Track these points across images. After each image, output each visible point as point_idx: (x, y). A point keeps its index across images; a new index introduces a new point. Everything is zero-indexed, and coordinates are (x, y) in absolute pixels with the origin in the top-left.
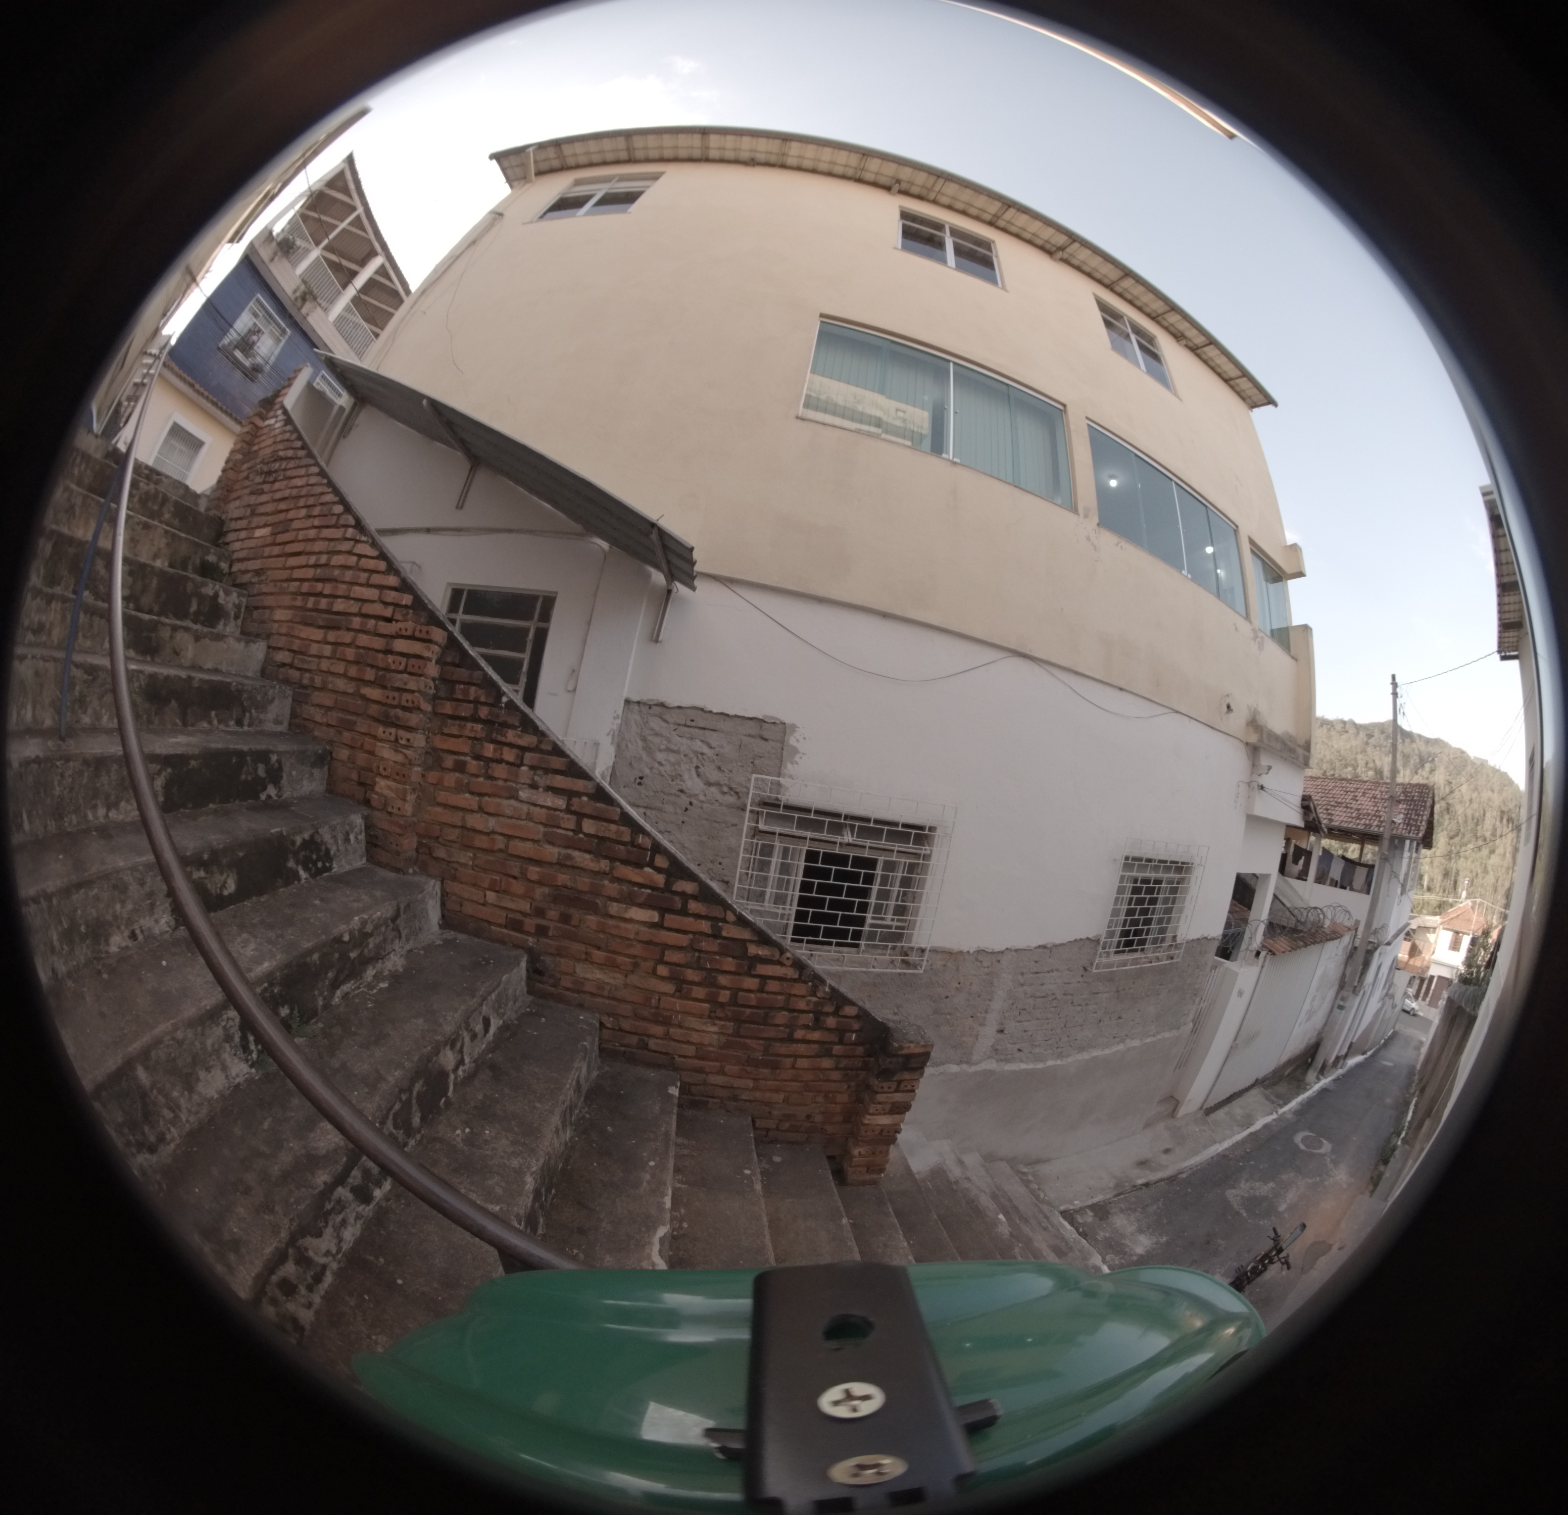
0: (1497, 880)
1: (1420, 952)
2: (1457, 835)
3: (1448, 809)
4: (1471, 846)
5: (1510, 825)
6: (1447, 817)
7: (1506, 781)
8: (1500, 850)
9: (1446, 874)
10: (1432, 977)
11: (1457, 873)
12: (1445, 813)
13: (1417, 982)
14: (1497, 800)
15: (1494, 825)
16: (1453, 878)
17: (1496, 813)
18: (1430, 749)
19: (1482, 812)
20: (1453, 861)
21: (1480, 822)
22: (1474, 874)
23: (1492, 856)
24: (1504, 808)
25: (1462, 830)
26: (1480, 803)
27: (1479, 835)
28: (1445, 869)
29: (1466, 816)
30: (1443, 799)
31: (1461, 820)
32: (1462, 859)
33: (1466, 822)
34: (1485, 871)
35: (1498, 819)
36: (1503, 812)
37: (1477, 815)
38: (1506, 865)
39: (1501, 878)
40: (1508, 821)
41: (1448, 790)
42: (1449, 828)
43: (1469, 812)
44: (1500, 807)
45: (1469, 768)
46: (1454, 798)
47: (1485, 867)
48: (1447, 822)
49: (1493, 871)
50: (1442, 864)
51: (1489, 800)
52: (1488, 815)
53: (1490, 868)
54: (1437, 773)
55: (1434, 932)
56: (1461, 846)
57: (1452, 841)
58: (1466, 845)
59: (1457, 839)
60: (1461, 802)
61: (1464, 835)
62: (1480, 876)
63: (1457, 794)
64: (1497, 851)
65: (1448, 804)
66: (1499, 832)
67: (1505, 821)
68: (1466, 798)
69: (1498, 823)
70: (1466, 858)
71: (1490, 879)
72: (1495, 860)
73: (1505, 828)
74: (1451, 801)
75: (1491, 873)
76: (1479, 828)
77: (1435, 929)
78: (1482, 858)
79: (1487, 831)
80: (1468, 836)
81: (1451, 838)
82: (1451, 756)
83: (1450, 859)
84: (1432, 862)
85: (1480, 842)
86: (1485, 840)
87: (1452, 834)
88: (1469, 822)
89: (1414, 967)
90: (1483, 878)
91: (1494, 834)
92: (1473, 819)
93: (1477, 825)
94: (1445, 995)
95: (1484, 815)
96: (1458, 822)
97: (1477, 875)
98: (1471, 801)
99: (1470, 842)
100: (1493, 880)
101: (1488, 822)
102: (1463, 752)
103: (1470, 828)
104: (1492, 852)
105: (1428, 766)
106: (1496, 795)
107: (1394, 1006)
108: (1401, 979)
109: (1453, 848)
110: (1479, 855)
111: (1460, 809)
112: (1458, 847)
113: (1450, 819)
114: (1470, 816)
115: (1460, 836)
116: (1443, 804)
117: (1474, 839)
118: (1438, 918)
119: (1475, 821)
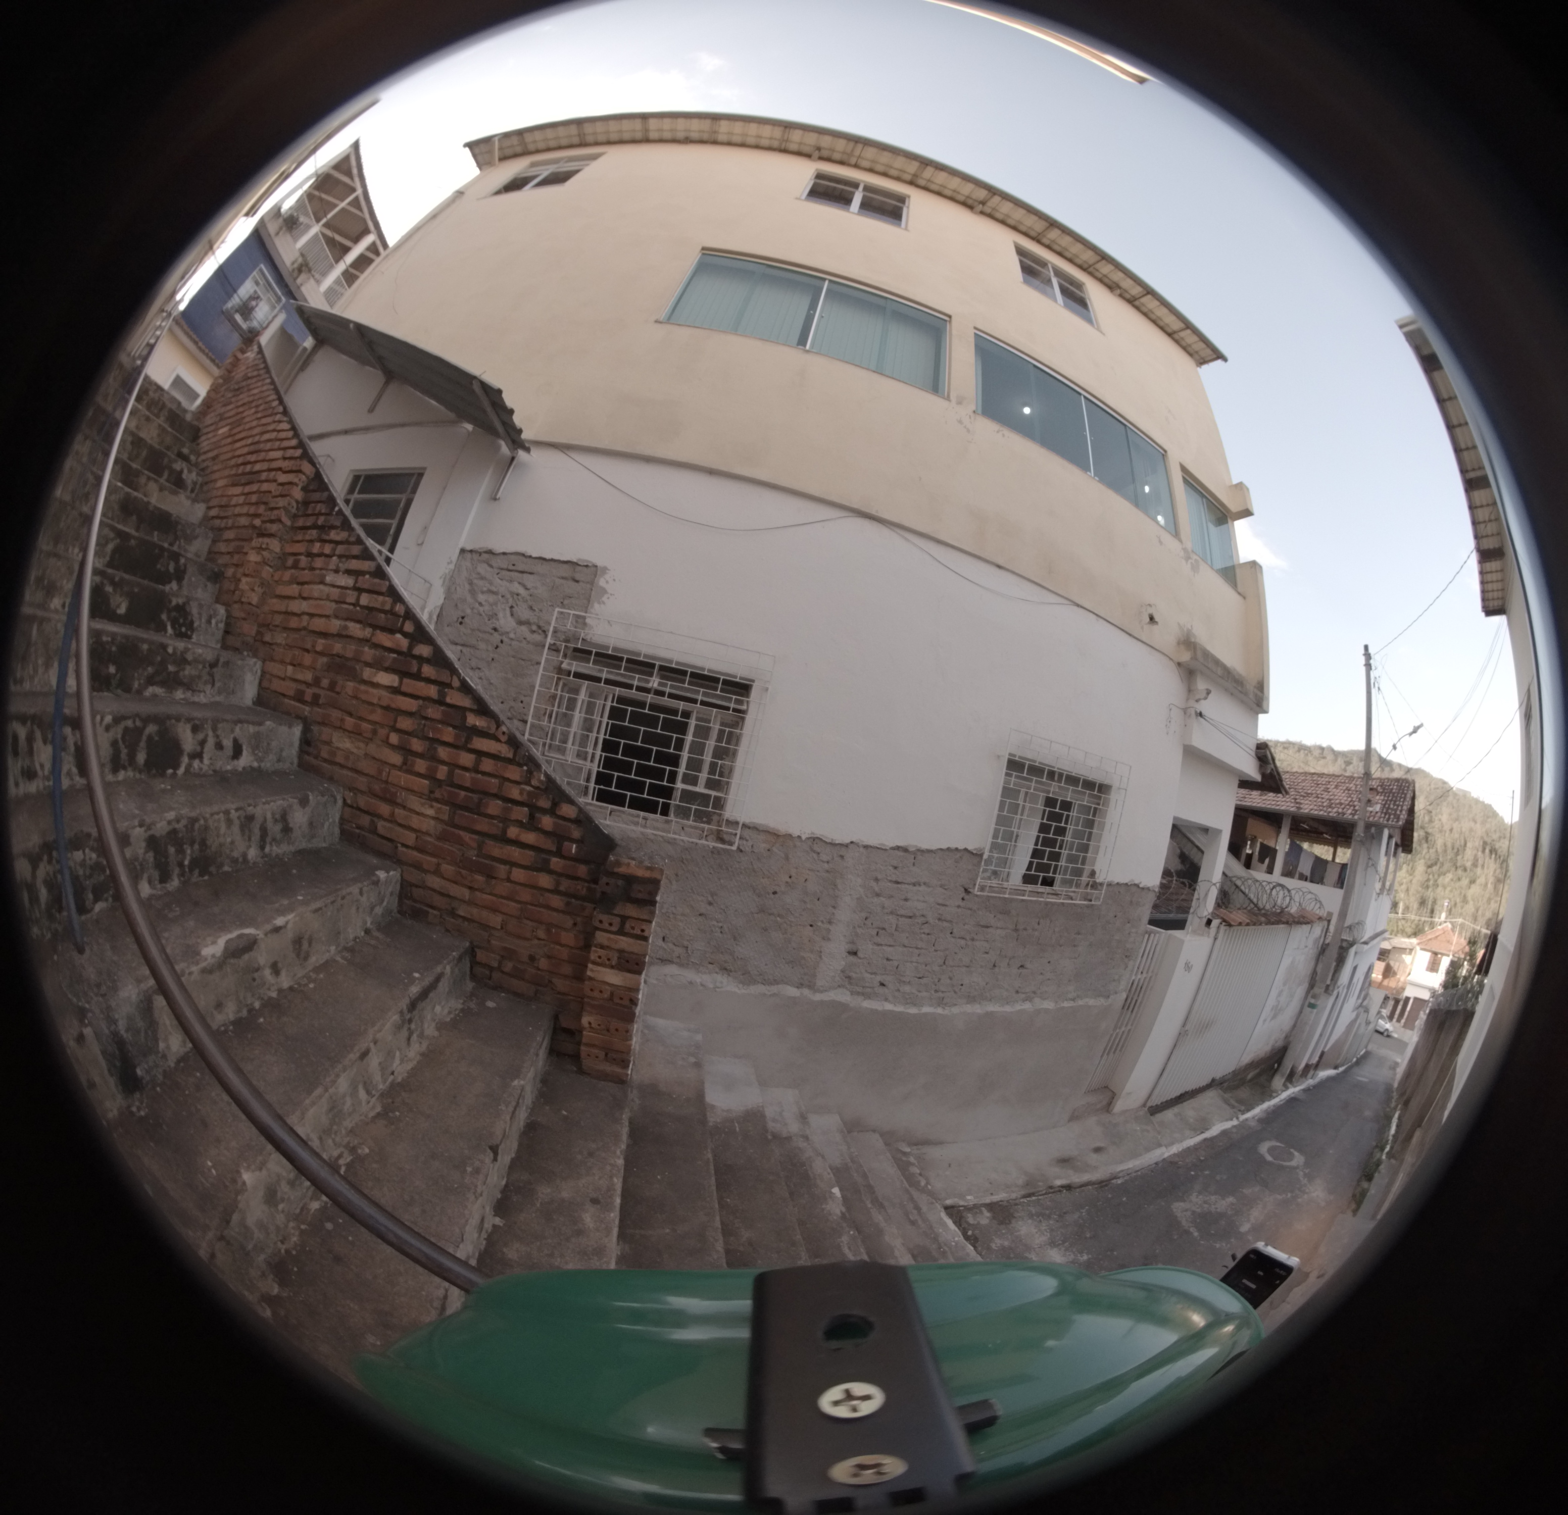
0: (1477, 910)
1: (1395, 974)
2: (1436, 864)
3: (1427, 838)
4: (1449, 876)
5: (1493, 856)
6: (1425, 846)
7: (1488, 813)
8: (1481, 880)
9: (1422, 901)
10: (1408, 999)
11: (1435, 902)
13: (1391, 1003)
14: (1480, 830)
15: (1476, 855)
16: (1429, 907)
17: (1478, 843)
19: (1462, 842)
20: (1430, 890)
21: (1460, 852)
22: (1453, 903)
23: (1473, 886)
24: (1486, 839)
25: (1441, 859)
26: (1461, 833)
27: (1459, 864)
28: (1422, 898)
29: (1445, 845)
30: (1422, 828)
31: (1440, 850)
32: (1440, 889)
33: (1445, 851)
34: (1465, 900)
35: (1481, 849)
36: (1485, 843)
37: (1457, 845)
38: (1487, 896)
39: (1481, 908)
40: (1491, 852)
41: (1427, 818)
42: (1427, 857)
43: (1449, 842)
44: (1482, 838)
45: (1450, 798)
46: (1433, 827)
47: (1465, 897)
48: (1425, 851)
49: (1473, 900)
50: (1418, 892)
51: (1471, 830)
52: (1469, 845)
53: (1469, 898)
55: (1410, 953)
56: (1439, 876)
57: (1429, 870)
58: (1445, 874)
59: (1435, 868)
60: (1441, 831)
61: (1442, 864)
62: (1459, 905)
63: (1437, 824)
64: (1478, 881)
65: (1427, 833)
66: (1480, 862)
67: (1487, 852)
68: (1447, 828)
69: (1480, 853)
70: (1444, 887)
71: (1470, 908)
72: (1475, 890)
73: (1487, 859)
74: (1430, 831)
75: (1471, 903)
76: (1459, 857)
77: (1411, 950)
78: (1461, 888)
79: (1468, 861)
80: (1447, 866)
81: (1430, 867)
82: (1433, 786)
83: (1428, 887)
84: (1407, 890)
85: (1460, 872)
86: (1465, 870)
87: (1429, 863)
88: (1449, 851)
89: (1387, 988)
90: (1462, 908)
91: (1475, 865)
92: (1453, 849)
93: (1457, 854)
94: (1423, 1016)
95: (1465, 845)
96: (1437, 851)
97: (1455, 904)
98: (1451, 830)
99: (1449, 871)
100: (1473, 910)
101: (1469, 854)
102: (1444, 783)
103: (1449, 857)
104: (1473, 882)
106: (1478, 826)
107: (1368, 1023)
108: (1377, 997)
109: (1431, 877)
110: (1458, 884)
111: (1440, 840)
112: (1436, 876)
113: (1428, 848)
114: (1449, 845)
115: (1438, 865)
116: (1422, 833)
117: (1453, 869)
118: (1414, 941)
119: (1456, 850)
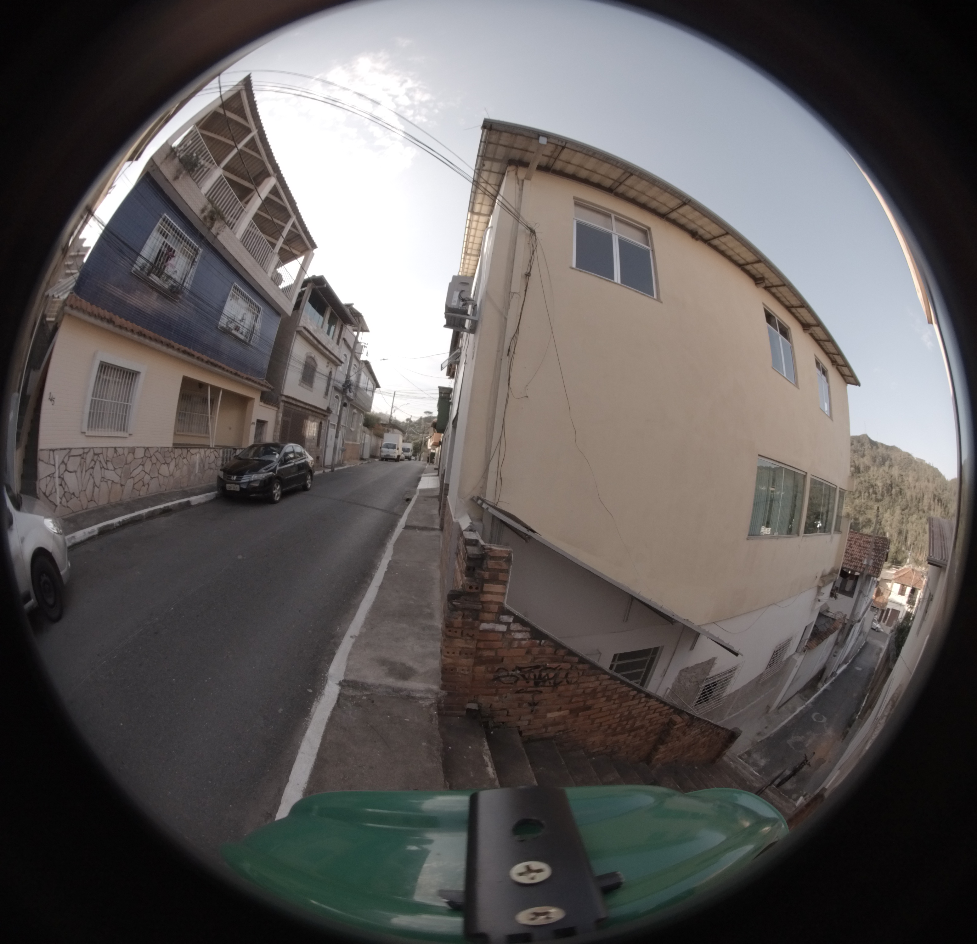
3: (901, 492)
7: (936, 474)
9: (900, 533)
12: (899, 494)
14: (931, 486)
15: (930, 503)
17: (931, 495)
18: (889, 452)
19: (922, 494)
20: (904, 525)
21: (921, 501)
22: (918, 533)
24: (935, 493)
25: (910, 505)
26: (920, 489)
27: (920, 509)
29: (912, 496)
30: (897, 486)
32: (910, 524)
33: (912, 500)
36: (935, 496)
37: (919, 496)
41: (900, 480)
42: (901, 504)
43: (914, 495)
44: (933, 492)
45: (913, 465)
46: (904, 485)
47: (924, 529)
48: (900, 500)
52: (926, 497)
54: (893, 469)
56: (909, 515)
57: (903, 512)
58: (912, 515)
59: (906, 511)
60: (909, 488)
61: (911, 508)
62: (921, 534)
63: (906, 483)
65: (901, 489)
66: (932, 507)
67: (936, 501)
68: (912, 485)
69: (932, 502)
70: (913, 523)
73: (936, 505)
74: (902, 487)
76: (920, 504)
78: (922, 524)
79: (925, 506)
80: (913, 509)
81: (903, 510)
82: (902, 457)
83: (903, 523)
84: (891, 525)
85: (921, 513)
86: (924, 512)
87: (903, 507)
88: (914, 500)
90: (923, 536)
91: (929, 509)
92: (916, 499)
93: (919, 502)
95: (923, 496)
98: (915, 487)
99: (915, 513)
101: (926, 501)
102: (909, 455)
103: (914, 504)
105: (887, 463)
106: (931, 483)
109: (904, 516)
111: (908, 493)
112: (907, 516)
113: (902, 498)
115: (908, 509)
116: (898, 489)
117: (917, 511)
119: (918, 500)
